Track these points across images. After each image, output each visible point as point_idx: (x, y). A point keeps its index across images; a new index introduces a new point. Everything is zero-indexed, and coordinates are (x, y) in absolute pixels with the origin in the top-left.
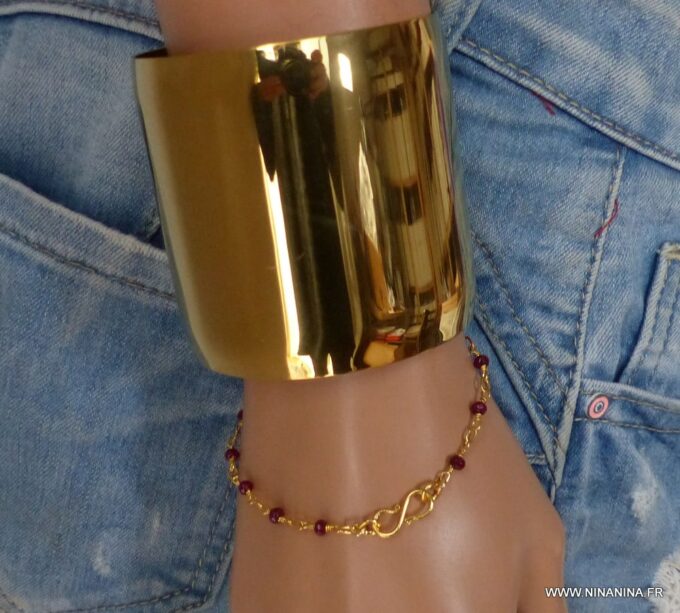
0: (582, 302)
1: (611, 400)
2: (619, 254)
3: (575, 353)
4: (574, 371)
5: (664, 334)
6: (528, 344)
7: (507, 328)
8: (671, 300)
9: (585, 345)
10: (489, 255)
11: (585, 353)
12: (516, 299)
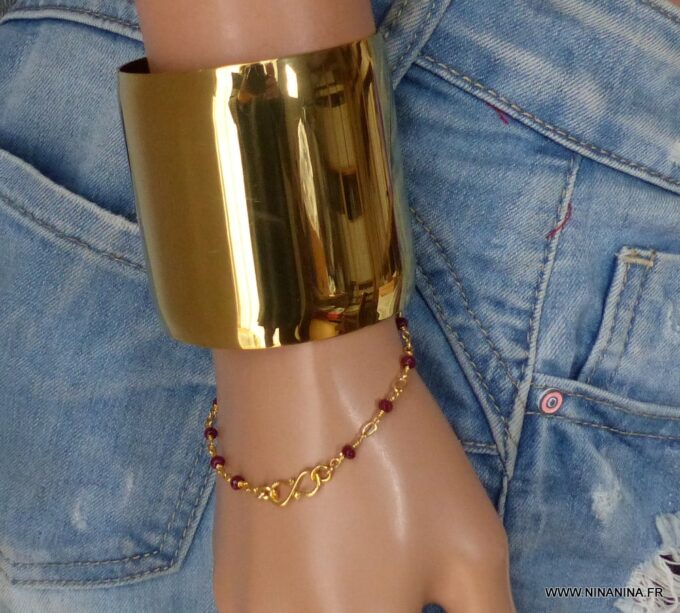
0: (535, 300)
1: (565, 396)
2: (574, 255)
3: (527, 348)
4: (526, 365)
5: (625, 335)
6: (480, 336)
7: (459, 320)
8: (632, 303)
9: (538, 341)
10: (443, 251)
11: (537, 349)
12: (469, 294)
